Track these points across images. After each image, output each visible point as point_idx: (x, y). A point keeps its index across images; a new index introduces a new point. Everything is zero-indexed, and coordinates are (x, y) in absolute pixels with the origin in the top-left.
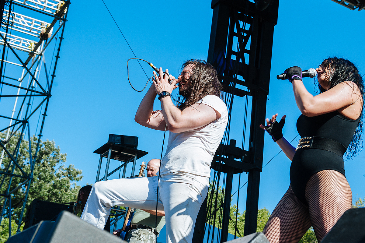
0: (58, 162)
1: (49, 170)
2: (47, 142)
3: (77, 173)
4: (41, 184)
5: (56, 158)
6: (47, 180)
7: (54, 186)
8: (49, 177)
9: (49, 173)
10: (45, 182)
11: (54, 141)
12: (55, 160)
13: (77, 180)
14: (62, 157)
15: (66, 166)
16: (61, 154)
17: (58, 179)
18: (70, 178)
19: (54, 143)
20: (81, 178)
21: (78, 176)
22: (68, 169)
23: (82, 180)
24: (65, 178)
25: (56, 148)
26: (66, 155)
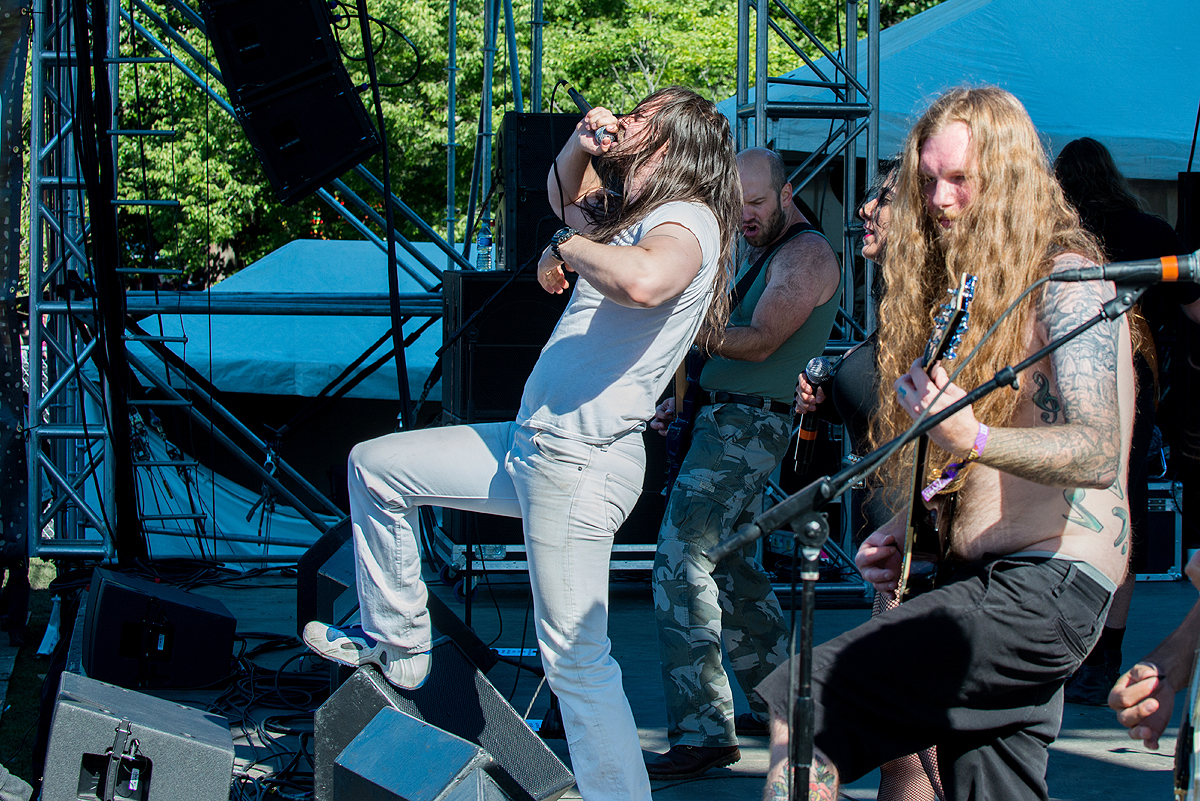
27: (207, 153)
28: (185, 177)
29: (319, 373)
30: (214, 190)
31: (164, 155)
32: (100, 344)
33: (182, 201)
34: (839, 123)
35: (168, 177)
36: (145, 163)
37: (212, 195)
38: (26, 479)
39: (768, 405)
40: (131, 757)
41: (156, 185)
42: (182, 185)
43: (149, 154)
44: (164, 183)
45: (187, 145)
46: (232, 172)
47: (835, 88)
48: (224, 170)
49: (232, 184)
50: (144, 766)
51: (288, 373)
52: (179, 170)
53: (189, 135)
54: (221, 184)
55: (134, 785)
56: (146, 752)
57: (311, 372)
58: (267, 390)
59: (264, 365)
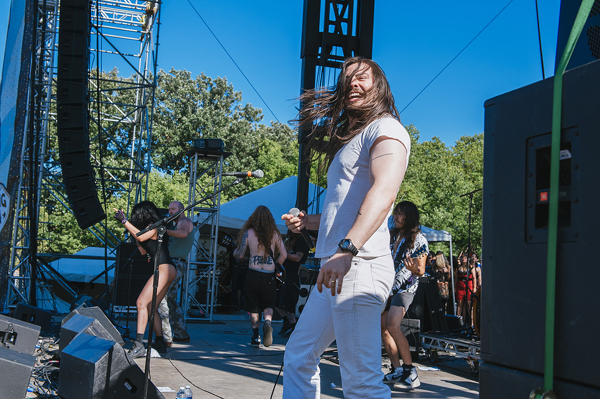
0: (233, 101)
1: (222, 113)
2: (218, 79)
3: (256, 113)
4: (216, 130)
5: (230, 98)
6: (222, 124)
7: (231, 131)
8: (223, 121)
9: (223, 116)
10: (219, 127)
11: (226, 78)
12: (229, 100)
13: (256, 121)
14: (236, 96)
15: (242, 106)
16: (234, 92)
17: (235, 122)
18: (249, 119)
19: (226, 80)
20: (261, 118)
21: (258, 116)
22: (246, 109)
23: (262, 120)
24: (243, 120)
25: (228, 85)
26: (241, 93)
27: (75, 238)
28: (69, 243)
29: (91, 277)
30: (75, 246)
31: (65, 237)
32: (30, 257)
33: (67, 248)
34: (211, 214)
35: (65, 243)
36: (60, 240)
37: (75, 247)
38: (7, 289)
39: (179, 259)
40: (12, 332)
41: (61, 245)
42: (68, 245)
43: (61, 237)
44: (63, 244)
45: (70, 235)
46: (80, 242)
47: (210, 205)
48: (79, 241)
49: (80, 245)
50: (15, 335)
51: (83, 277)
52: (67, 241)
53: (71, 233)
54: (78, 245)
55: (12, 340)
56: (16, 331)
57: (89, 277)
58: (77, 281)
59: (77, 275)
